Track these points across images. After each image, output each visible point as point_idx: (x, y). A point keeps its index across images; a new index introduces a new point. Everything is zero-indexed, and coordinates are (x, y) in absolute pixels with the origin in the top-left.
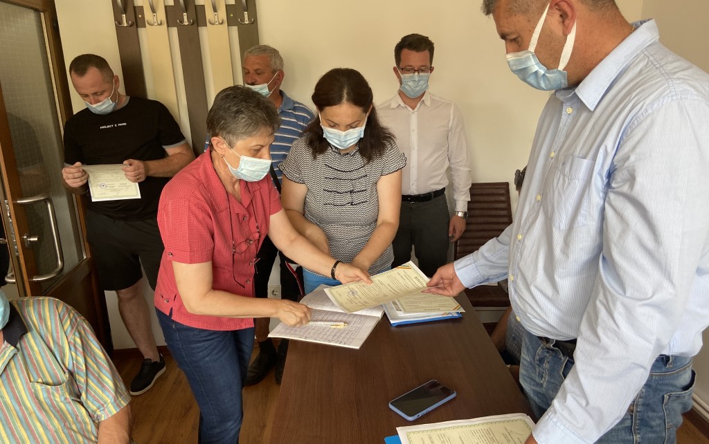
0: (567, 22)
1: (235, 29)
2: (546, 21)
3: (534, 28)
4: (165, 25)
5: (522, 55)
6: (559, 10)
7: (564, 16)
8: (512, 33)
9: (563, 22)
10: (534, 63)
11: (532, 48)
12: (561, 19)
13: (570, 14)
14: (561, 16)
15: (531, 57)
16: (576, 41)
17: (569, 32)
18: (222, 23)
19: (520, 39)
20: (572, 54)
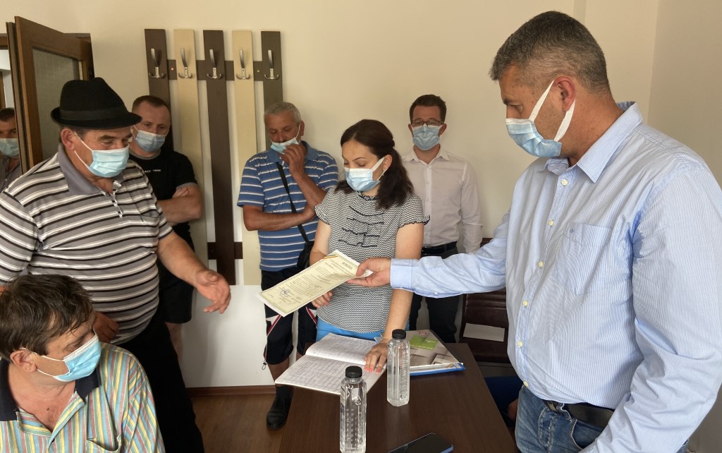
0: (567, 100)
1: (260, 84)
2: (548, 96)
3: (537, 100)
4: (195, 79)
5: (522, 122)
6: (561, 88)
7: (564, 94)
8: (515, 101)
9: (563, 99)
10: (532, 131)
11: (533, 117)
12: (561, 97)
13: (570, 93)
14: (562, 93)
15: (531, 125)
16: (573, 117)
17: (568, 109)
18: (249, 78)
19: (521, 108)
20: (569, 128)
